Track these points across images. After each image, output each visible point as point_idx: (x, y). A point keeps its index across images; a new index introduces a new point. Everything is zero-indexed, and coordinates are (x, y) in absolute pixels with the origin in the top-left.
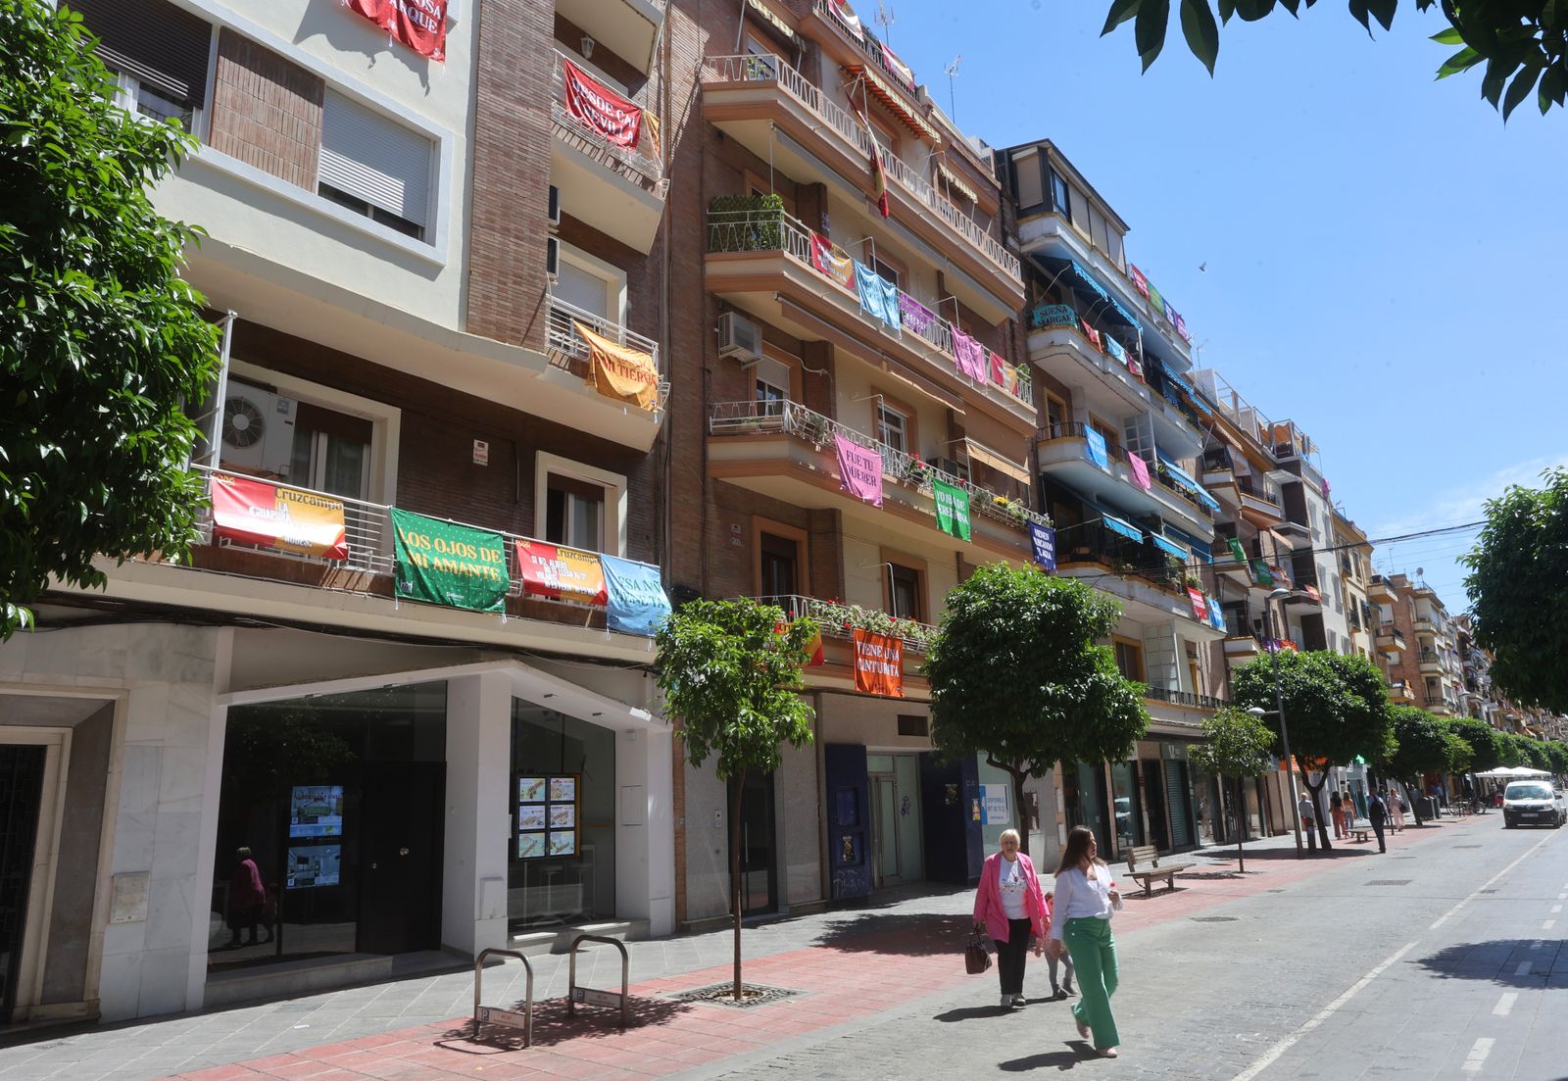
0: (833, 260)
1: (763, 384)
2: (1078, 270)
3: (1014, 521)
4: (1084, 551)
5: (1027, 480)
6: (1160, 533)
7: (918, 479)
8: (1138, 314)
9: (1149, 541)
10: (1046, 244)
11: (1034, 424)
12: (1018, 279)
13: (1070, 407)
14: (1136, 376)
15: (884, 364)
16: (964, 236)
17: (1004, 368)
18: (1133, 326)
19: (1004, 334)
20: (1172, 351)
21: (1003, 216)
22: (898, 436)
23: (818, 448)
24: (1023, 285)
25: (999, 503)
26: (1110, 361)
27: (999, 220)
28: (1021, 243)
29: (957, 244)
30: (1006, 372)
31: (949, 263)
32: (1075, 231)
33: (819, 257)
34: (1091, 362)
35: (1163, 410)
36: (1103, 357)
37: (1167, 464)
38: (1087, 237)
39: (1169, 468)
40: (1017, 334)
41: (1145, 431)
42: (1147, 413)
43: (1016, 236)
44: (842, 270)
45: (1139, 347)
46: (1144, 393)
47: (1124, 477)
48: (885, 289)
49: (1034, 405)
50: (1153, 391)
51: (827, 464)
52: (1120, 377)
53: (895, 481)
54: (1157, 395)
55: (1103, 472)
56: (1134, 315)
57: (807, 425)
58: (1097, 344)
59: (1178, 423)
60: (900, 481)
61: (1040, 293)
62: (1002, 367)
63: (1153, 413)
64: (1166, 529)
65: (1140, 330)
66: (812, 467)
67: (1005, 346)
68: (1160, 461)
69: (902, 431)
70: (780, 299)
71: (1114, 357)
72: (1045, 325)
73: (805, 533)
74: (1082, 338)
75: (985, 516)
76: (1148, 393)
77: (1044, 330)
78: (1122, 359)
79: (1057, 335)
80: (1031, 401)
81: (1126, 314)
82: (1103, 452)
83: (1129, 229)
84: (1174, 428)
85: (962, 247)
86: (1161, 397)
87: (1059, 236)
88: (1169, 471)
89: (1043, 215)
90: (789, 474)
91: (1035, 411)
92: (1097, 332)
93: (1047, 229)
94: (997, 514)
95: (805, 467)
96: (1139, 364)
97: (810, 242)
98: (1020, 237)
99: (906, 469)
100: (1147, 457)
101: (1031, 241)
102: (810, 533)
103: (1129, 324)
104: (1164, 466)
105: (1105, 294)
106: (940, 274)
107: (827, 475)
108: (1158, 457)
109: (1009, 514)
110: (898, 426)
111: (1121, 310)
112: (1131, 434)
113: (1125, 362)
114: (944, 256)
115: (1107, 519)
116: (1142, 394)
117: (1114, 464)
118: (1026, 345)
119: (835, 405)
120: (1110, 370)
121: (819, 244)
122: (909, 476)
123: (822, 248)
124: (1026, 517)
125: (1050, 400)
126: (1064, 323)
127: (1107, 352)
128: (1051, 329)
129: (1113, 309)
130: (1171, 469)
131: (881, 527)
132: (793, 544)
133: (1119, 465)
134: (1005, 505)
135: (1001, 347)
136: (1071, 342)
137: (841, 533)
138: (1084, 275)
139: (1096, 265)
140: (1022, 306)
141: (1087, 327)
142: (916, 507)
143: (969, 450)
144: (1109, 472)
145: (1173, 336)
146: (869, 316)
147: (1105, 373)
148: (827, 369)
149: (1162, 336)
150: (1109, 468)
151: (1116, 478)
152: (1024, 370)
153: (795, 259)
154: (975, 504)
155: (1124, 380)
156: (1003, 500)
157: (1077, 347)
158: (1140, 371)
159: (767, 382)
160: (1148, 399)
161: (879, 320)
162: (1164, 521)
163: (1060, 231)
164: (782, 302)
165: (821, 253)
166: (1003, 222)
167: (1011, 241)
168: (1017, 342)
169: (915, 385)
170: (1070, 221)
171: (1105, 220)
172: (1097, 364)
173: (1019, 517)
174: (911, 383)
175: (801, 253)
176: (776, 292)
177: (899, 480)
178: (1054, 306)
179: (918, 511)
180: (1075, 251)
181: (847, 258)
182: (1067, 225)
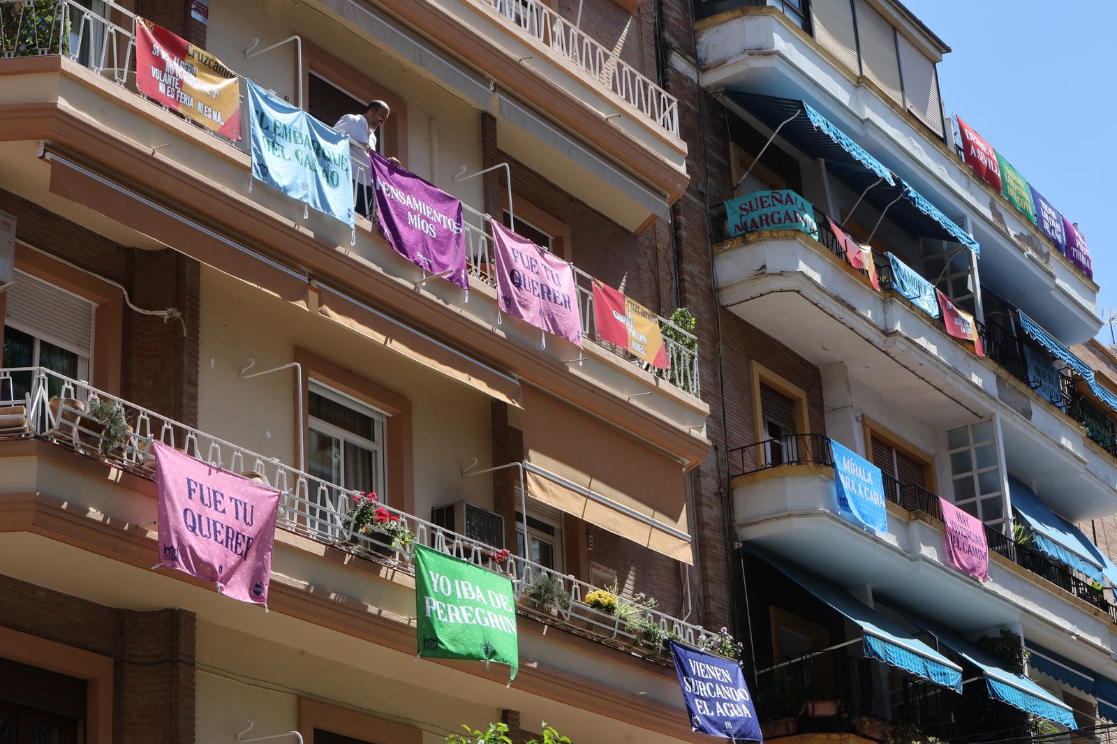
0: (188, 79)
1: (29, 340)
2: (817, 120)
3: (635, 643)
4: (826, 709)
5: (685, 555)
6: (1018, 672)
7: (382, 545)
8: (970, 218)
9: (977, 685)
10: (754, 69)
11: (702, 435)
12: (673, 135)
13: (818, 405)
14: (966, 343)
15: (313, 296)
16: (537, 42)
17: (630, 314)
18: (955, 239)
19: (655, 250)
20: (1054, 293)
21: (661, 13)
22: (368, 456)
23: (114, 474)
24: (683, 146)
25: (597, 604)
26: (897, 308)
27: (649, 21)
28: (701, 67)
29: (515, 56)
30: (635, 324)
31: (498, 96)
32: (821, 48)
33: (156, 72)
34: (853, 309)
35: (1028, 414)
36: (884, 302)
37: (1035, 524)
38: (848, 57)
39: (1038, 533)
40: (687, 249)
41: (987, 457)
42: (991, 418)
43: (690, 52)
44: (212, 100)
45: (974, 284)
46: (981, 377)
47: (929, 552)
48: (323, 143)
49: (704, 396)
50: (1004, 373)
51: (138, 510)
52: (922, 341)
53: (320, 550)
54: (1013, 381)
55: (878, 541)
56: (960, 221)
57: (84, 422)
58: (863, 272)
59: (1064, 441)
60: (334, 552)
61: (744, 165)
62: (623, 313)
63: (1005, 420)
64: (1034, 662)
65: (975, 250)
66: (94, 514)
67: (655, 273)
68: (1019, 519)
69: (377, 446)
70: (49, 156)
71: (908, 302)
72: (748, 233)
73: (108, 662)
74: (828, 262)
75: (562, 632)
76: (993, 379)
77: (746, 242)
78: (925, 307)
79: (773, 253)
80: (695, 385)
81: (937, 215)
82: (877, 498)
83: (948, 50)
84: (1056, 452)
85: (525, 63)
86: (1022, 387)
87: (778, 53)
88: (1038, 540)
89: (744, 13)
90: (38, 527)
91: (705, 407)
92: (867, 249)
93: (753, 41)
94: (590, 626)
95: (78, 514)
96: (969, 319)
97: (136, 41)
98: (701, 55)
99: (347, 524)
100: (991, 511)
101: (722, 63)
102: (118, 664)
103: (945, 235)
104: (1028, 530)
105: (885, 173)
106: (487, 122)
107: (137, 533)
108: (1015, 512)
109: (622, 627)
110: (369, 435)
111: (925, 206)
112: (961, 463)
113: (934, 312)
114: (486, 81)
115: (871, 640)
116: (975, 379)
117: (907, 525)
118: (709, 270)
119: (195, 384)
120: (898, 327)
121: (157, 46)
122: (355, 540)
123: (165, 55)
124: (663, 634)
125: (765, 387)
126: (788, 228)
127: (889, 289)
128: (760, 239)
129: (909, 204)
130: (1043, 536)
131: (302, 653)
132: (78, 688)
133: (916, 526)
134: (610, 608)
135: (647, 276)
136: (802, 267)
137: (192, 664)
138: (830, 130)
139: (868, 113)
140: (680, 188)
141: (841, 236)
142: (373, 610)
143: (533, 486)
144: (891, 540)
145: (1056, 264)
146: (277, 195)
147: (888, 333)
148: (179, 307)
149: (1029, 265)
150: (891, 531)
151: (909, 553)
152: (686, 322)
153: (93, 76)
154: (533, 606)
155: (933, 349)
156: (606, 596)
157: (817, 278)
158: (972, 333)
159: (39, 335)
160: (994, 391)
161: (299, 205)
162: (1029, 644)
163: (780, 43)
164: (52, 162)
165: (161, 64)
166: (661, 24)
167: (679, 63)
168: (688, 267)
169: (396, 346)
170: (808, 28)
171: (895, 30)
172: (869, 315)
173: (648, 635)
174: (380, 338)
175: (110, 64)
176: (42, 142)
177: (331, 547)
178: (769, 193)
179: (378, 616)
180: (816, 84)
181: (227, 75)
182: (803, 37)
